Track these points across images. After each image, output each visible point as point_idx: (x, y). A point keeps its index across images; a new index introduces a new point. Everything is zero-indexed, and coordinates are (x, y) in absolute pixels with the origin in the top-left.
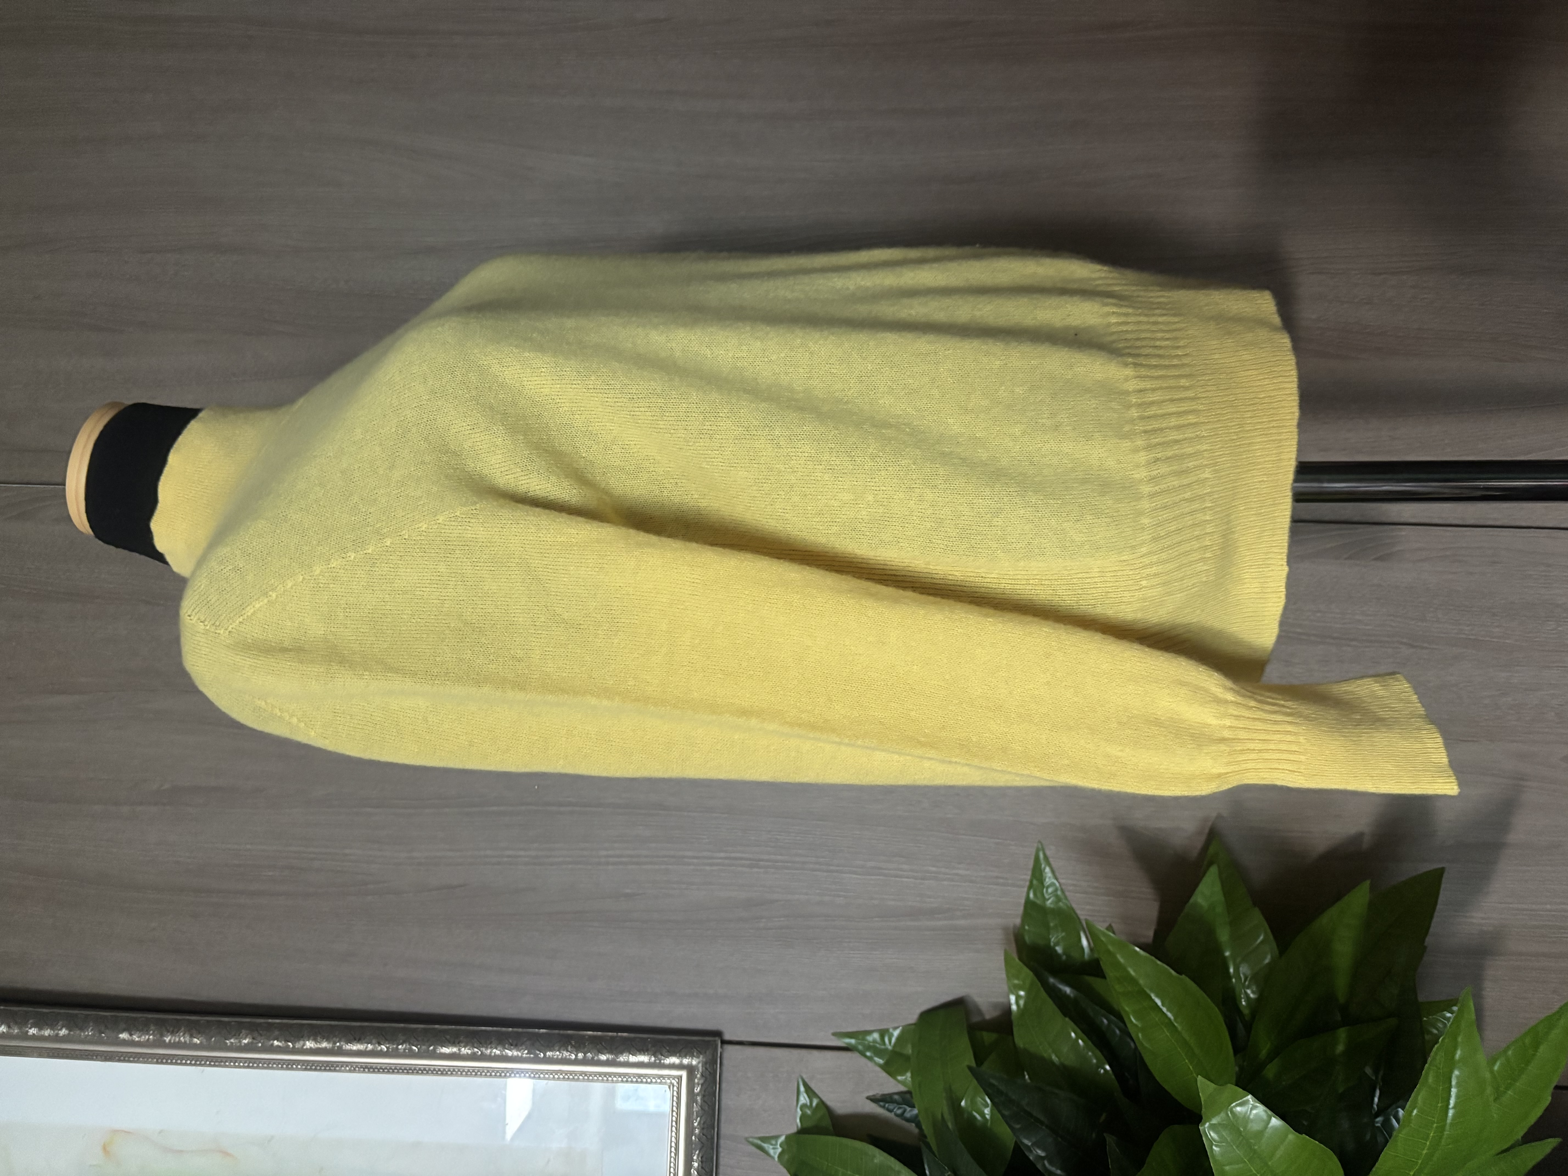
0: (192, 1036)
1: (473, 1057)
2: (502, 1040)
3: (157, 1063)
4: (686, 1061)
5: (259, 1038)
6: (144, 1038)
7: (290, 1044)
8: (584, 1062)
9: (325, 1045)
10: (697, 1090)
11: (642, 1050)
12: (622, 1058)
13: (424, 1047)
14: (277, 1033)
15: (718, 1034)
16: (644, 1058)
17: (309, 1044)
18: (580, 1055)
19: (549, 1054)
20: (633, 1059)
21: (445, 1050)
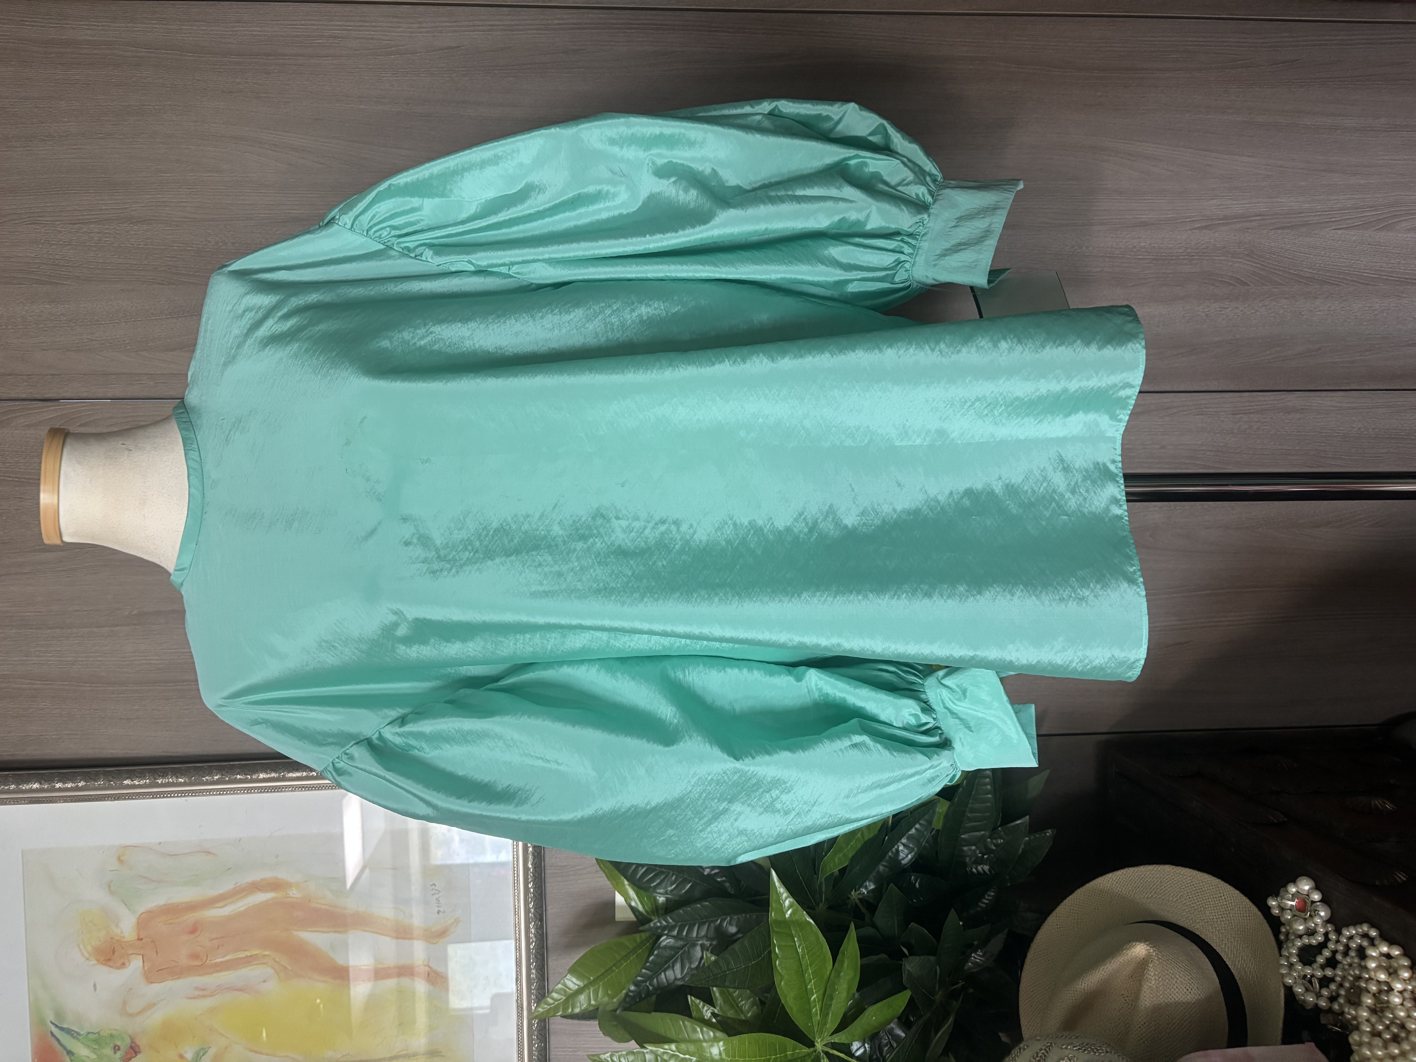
0: (177, 778)
5: (226, 774)
6: (142, 782)
7: (249, 777)
14: (238, 770)
17: (262, 776)
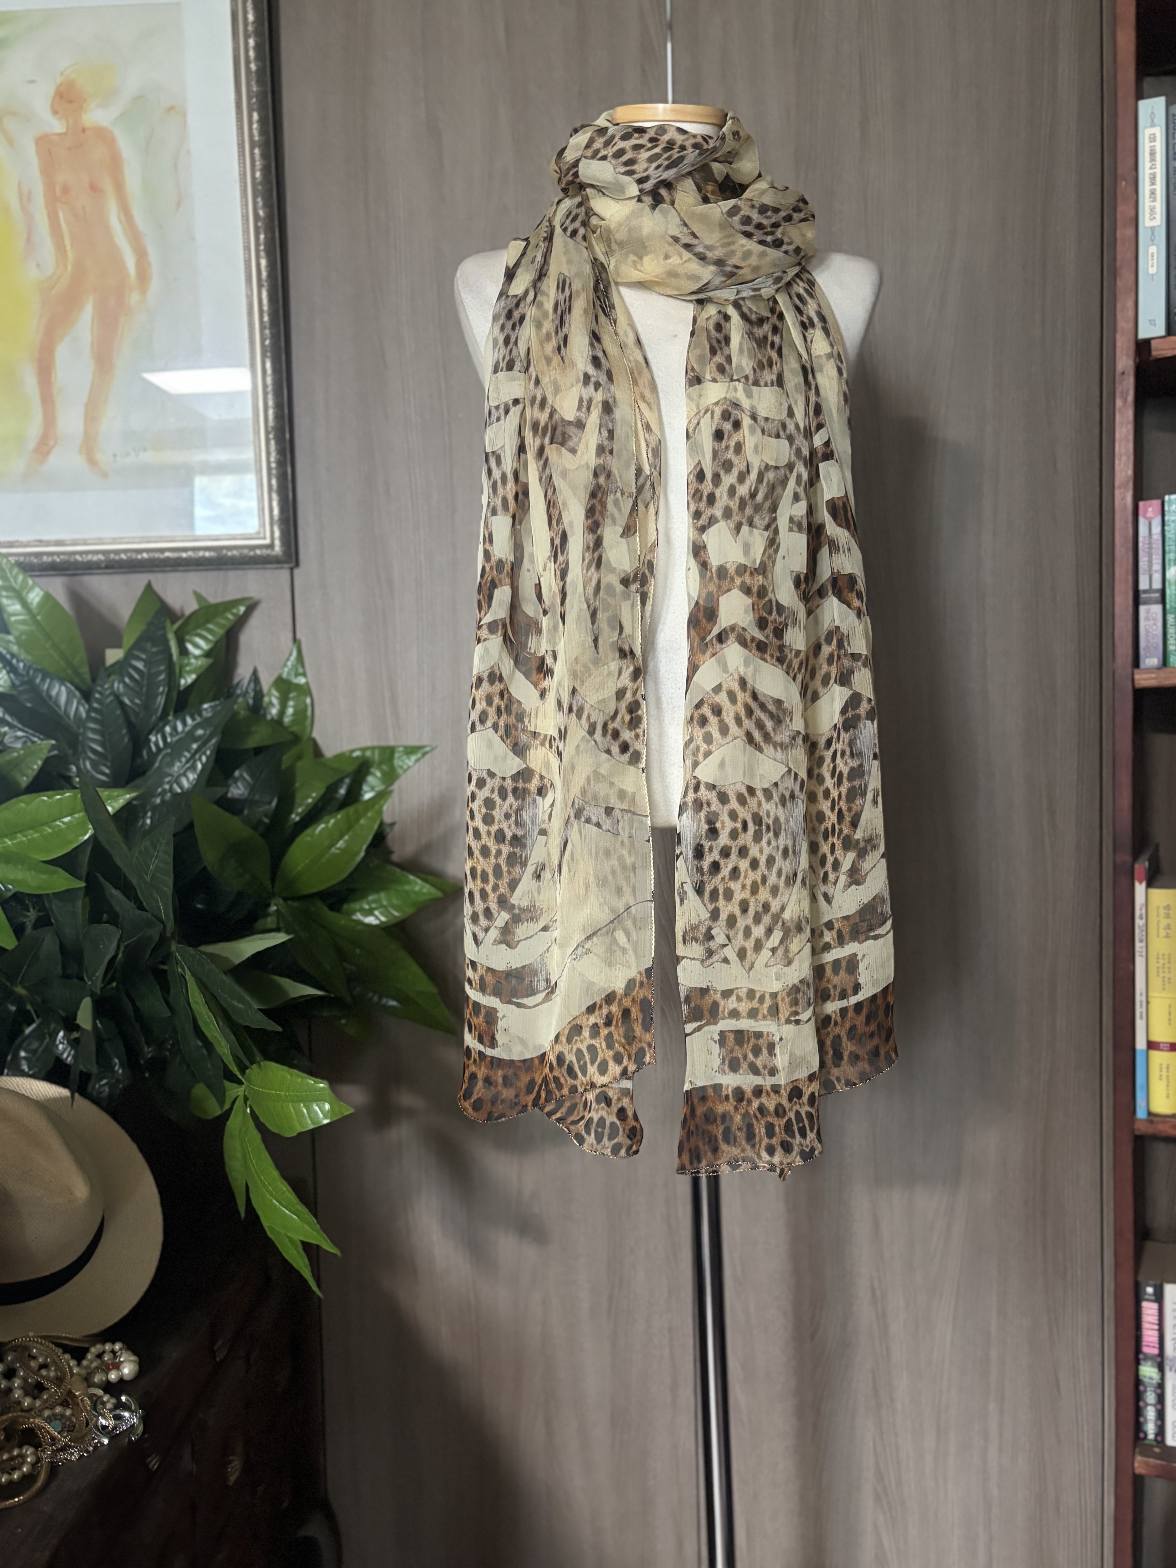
0: (261, 170)
1: (265, 386)
2: (279, 406)
3: (239, 144)
4: (277, 543)
5: (264, 223)
6: (256, 133)
7: (262, 248)
8: (269, 469)
9: (264, 274)
10: (258, 552)
11: (282, 511)
12: (275, 496)
13: (269, 349)
14: (269, 236)
15: (297, 564)
16: (276, 512)
17: (263, 262)
18: (273, 465)
19: (273, 442)
20: (275, 504)
21: (268, 365)
